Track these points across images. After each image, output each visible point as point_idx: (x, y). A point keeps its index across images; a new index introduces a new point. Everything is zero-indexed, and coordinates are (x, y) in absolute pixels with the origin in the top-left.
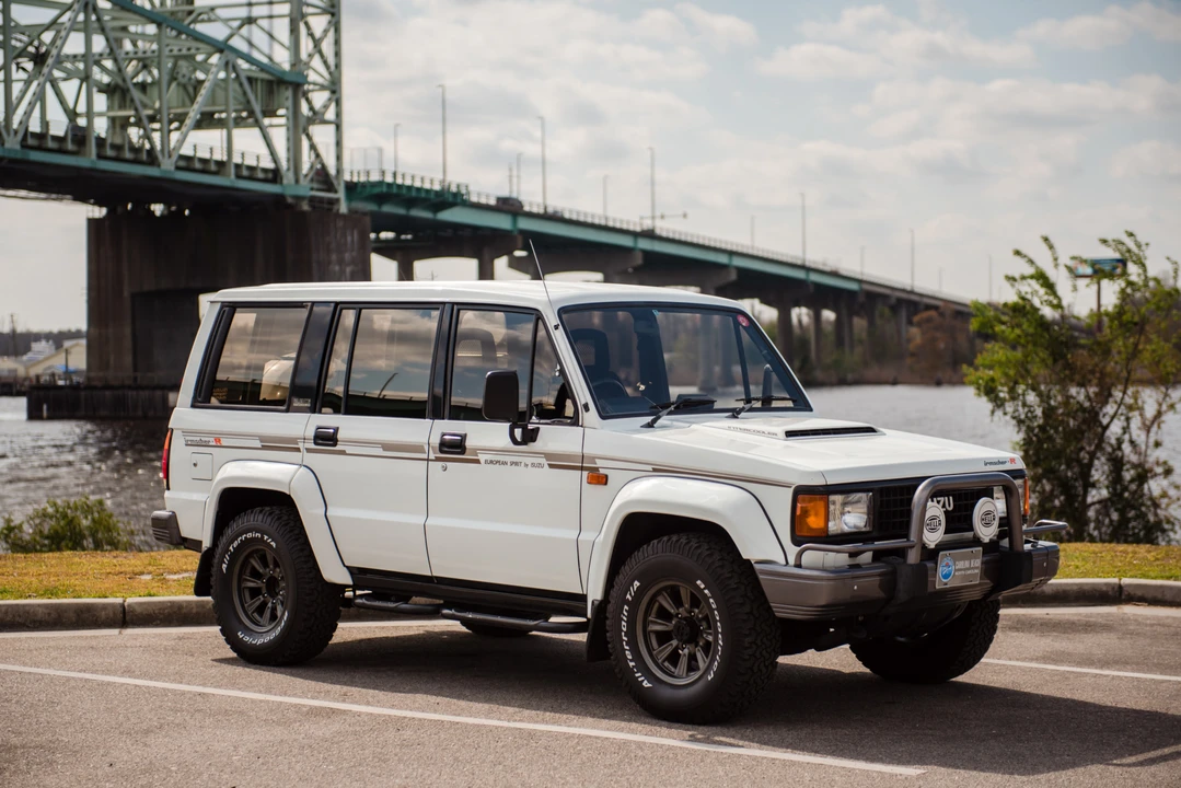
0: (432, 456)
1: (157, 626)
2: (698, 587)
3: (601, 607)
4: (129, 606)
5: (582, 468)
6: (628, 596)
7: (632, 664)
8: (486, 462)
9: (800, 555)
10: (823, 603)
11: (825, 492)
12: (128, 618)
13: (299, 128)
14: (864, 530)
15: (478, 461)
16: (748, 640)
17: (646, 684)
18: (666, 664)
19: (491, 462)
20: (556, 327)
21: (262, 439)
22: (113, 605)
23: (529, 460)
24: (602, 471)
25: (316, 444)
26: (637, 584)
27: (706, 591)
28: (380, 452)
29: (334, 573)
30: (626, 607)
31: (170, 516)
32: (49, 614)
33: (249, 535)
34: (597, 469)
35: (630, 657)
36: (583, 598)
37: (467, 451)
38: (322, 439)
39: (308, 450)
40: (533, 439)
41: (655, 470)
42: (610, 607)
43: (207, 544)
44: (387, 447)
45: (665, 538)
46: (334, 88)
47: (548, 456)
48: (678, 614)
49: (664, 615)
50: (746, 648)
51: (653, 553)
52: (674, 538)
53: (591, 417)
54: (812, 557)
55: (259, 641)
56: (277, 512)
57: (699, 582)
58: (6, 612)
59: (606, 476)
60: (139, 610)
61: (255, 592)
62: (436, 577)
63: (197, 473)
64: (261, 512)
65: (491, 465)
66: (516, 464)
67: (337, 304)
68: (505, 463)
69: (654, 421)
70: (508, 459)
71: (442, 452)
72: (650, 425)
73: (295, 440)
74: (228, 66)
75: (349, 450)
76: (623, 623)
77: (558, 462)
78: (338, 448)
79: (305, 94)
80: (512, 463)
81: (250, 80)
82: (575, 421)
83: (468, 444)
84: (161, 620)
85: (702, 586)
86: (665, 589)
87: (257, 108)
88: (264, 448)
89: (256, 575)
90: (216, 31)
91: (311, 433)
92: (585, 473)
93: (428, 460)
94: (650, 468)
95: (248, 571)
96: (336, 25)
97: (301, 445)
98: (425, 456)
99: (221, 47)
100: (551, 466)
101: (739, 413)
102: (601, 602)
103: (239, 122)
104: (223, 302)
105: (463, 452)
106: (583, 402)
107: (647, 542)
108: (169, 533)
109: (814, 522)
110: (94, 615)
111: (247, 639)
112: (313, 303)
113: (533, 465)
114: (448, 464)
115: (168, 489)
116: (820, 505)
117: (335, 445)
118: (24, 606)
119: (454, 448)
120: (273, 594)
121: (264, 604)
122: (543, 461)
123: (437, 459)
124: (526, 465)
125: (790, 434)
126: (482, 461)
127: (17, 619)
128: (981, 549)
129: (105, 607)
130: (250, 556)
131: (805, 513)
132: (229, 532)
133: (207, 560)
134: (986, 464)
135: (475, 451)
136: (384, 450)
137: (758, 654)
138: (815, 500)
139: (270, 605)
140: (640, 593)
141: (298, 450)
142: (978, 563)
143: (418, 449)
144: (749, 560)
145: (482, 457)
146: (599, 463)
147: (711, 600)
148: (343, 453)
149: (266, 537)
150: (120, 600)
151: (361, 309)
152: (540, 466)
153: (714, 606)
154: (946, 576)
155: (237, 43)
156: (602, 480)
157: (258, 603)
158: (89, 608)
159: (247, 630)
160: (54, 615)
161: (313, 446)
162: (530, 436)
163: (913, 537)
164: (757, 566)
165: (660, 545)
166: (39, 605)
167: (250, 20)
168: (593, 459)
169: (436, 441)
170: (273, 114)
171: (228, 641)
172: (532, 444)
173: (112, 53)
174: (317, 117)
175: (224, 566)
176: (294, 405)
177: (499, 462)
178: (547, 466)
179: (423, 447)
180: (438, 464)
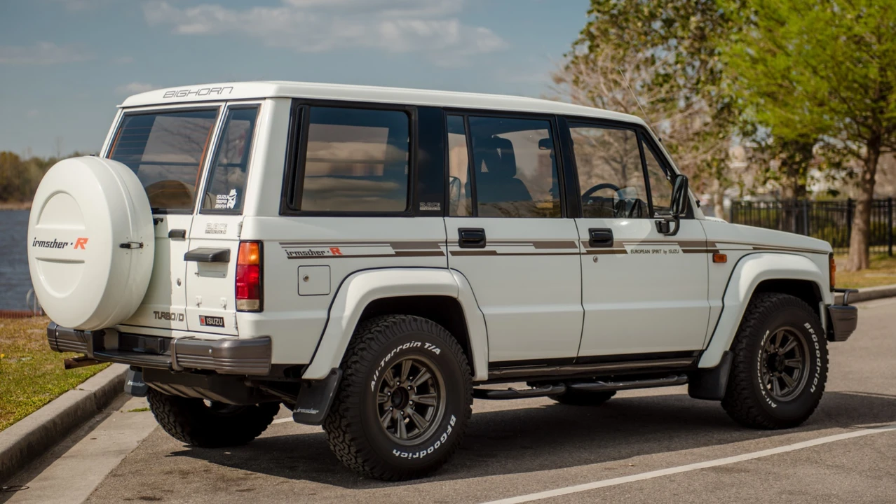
0: (583, 250)
2: (805, 328)
5: (707, 251)
7: (764, 392)
8: (632, 251)
15: (625, 252)
17: (773, 405)
19: (636, 251)
21: (394, 245)
23: (667, 248)
24: (721, 252)
25: (461, 246)
27: (811, 330)
28: (532, 249)
30: (760, 351)
33: (406, 346)
34: (717, 251)
35: (762, 388)
37: (614, 245)
38: (468, 241)
39: (454, 253)
41: (754, 249)
44: (538, 244)
47: (681, 243)
57: (806, 325)
59: (725, 256)
65: (637, 255)
66: (657, 251)
68: (648, 252)
70: (650, 248)
71: (591, 245)
73: (435, 244)
75: (499, 249)
77: (690, 247)
78: (487, 249)
80: (654, 251)
82: (688, 215)
83: (615, 237)
85: (809, 327)
88: (398, 254)
91: (455, 235)
92: (711, 255)
93: (580, 254)
94: (751, 247)
97: (443, 249)
98: (576, 251)
100: (685, 251)
105: (611, 245)
106: (695, 200)
113: (671, 251)
114: (598, 256)
117: (484, 246)
119: (601, 240)
122: (678, 247)
123: (589, 253)
124: (665, 252)
126: (628, 251)
135: (621, 243)
136: (536, 248)
141: (441, 254)
143: (571, 244)
145: (628, 248)
146: (719, 246)
147: (813, 336)
148: (494, 253)
149: (427, 345)
151: (468, 117)
152: (676, 251)
153: (816, 339)
156: (722, 259)
161: (458, 249)
168: (713, 244)
169: (585, 237)
176: (421, 209)
177: (643, 251)
178: (681, 252)
179: (573, 242)
180: (591, 257)
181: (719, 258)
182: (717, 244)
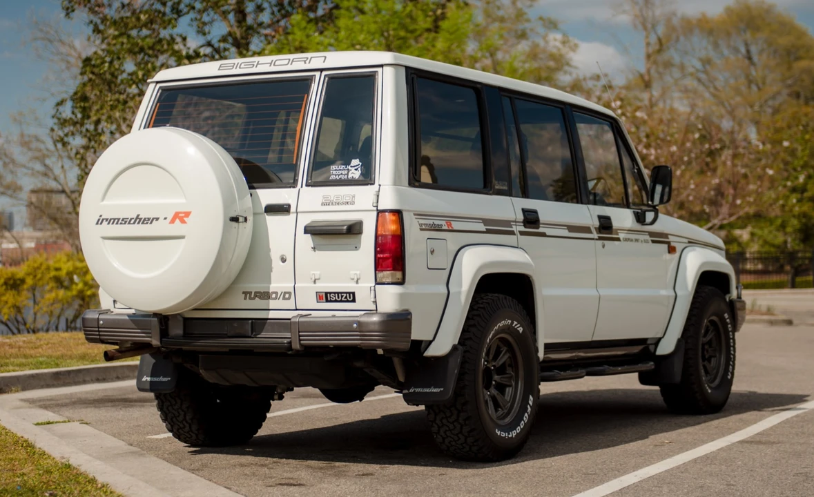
0: (596, 236)
5: (664, 242)
8: (623, 239)
15: (618, 239)
19: (626, 239)
21: (485, 221)
23: (642, 237)
24: (672, 244)
25: (525, 226)
28: (565, 233)
34: (670, 242)
37: (613, 232)
38: (529, 222)
41: (689, 242)
44: (571, 228)
47: (651, 234)
59: (674, 247)
65: (626, 242)
66: (637, 240)
68: (632, 240)
70: (633, 237)
71: (600, 232)
73: (509, 223)
75: (549, 231)
77: (654, 238)
78: (540, 230)
83: (614, 225)
88: (487, 231)
91: (521, 216)
92: (666, 246)
93: (593, 239)
94: (686, 241)
97: (514, 228)
98: (591, 236)
100: (653, 242)
105: (611, 233)
113: (645, 241)
114: (606, 242)
117: (538, 228)
119: (606, 228)
122: (647, 237)
123: (600, 238)
124: (642, 241)
126: (621, 239)
135: (617, 231)
136: (570, 231)
141: (512, 233)
143: (587, 230)
145: (621, 236)
146: (671, 238)
148: (543, 235)
152: (648, 241)
161: (523, 229)
168: (666, 235)
169: (596, 223)
176: (496, 187)
177: (629, 239)
178: (650, 242)
179: (590, 228)
180: (600, 242)
181: (672, 250)
182: (669, 236)
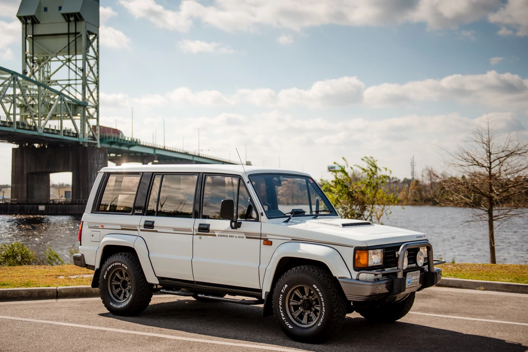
0: (195, 233)
1: (70, 298)
2: (314, 288)
3: (270, 295)
4: (59, 290)
5: (261, 239)
6: (282, 291)
7: (284, 318)
8: (218, 235)
9: (359, 275)
10: (368, 295)
11: (366, 249)
12: (59, 295)
13: (84, 120)
14: (380, 264)
15: (215, 235)
16: (336, 310)
17: (290, 327)
18: (298, 318)
19: (221, 236)
20: (248, 182)
21: (121, 225)
22: (53, 290)
23: (237, 235)
24: (269, 240)
25: (144, 228)
26: (286, 286)
27: (317, 289)
28: (172, 231)
29: (151, 279)
30: (281, 295)
31: (81, 256)
32: (27, 294)
33: (116, 264)
34: (267, 239)
35: (283, 316)
36: (260, 291)
37: (210, 231)
38: (147, 226)
39: (141, 230)
40: (239, 227)
41: (293, 240)
42: (274, 295)
43: (97, 267)
44: (175, 229)
45: (299, 267)
46: (97, 108)
47: (245, 233)
48: (302, 298)
49: (297, 298)
50: (335, 313)
51: (293, 273)
52: (303, 267)
53: (264, 218)
54: (364, 276)
55: (119, 307)
56: (128, 255)
57: (314, 286)
58: (10, 293)
59: (272, 242)
60: (63, 291)
61: (117, 287)
62: (196, 282)
63: (93, 239)
64: (121, 255)
66: (232, 236)
67: (153, 173)
68: (226, 236)
69: (289, 220)
70: (228, 234)
71: (199, 231)
72: (287, 222)
73: (135, 226)
74: (61, 99)
75: (160, 230)
76: (280, 302)
77: (250, 236)
79: (87, 109)
80: (230, 236)
81: (69, 104)
82: (257, 220)
83: (211, 228)
84: (72, 295)
85: (316, 287)
86: (298, 288)
87: (71, 113)
88: (122, 229)
89: (118, 279)
90: (58, 88)
91: (143, 223)
92: (262, 241)
93: (193, 234)
94: (291, 239)
95: (114, 278)
96: (98, 88)
97: (138, 228)
99: (60, 93)
100: (247, 237)
101: (317, 216)
102: (270, 292)
103: (65, 118)
104: (104, 172)
105: (208, 232)
106: (261, 212)
107: (290, 268)
108: (80, 261)
109: (363, 261)
110: (45, 294)
111: (114, 305)
112: (143, 172)
113: (239, 237)
114: (202, 236)
115: (81, 245)
116: (365, 255)
117: (153, 228)
118: (17, 290)
119: (204, 229)
120: (125, 288)
121: (121, 291)
122: (244, 235)
123: (197, 234)
124: (236, 237)
125: (344, 225)
126: (217, 236)
127: (14, 296)
128: (419, 271)
129: (50, 290)
130: (116, 272)
131: (359, 258)
132: (107, 263)
133: (98, 273)
134: (417, 237)
135: (213, 231)
136: (174, 230)
137: (339, 316)
138: (363, 253)
139: (123, 292)
140: (287, 290)
141: (137, 230)
142: (418, 277)
143: (189, 230)
144: (335, 277)
145: (217, 234)
146: (268, 237)
147: (320, 293)
148: (156, 231)
149: (123, 265)
150: (55, 288)
151: (163, 175)
152: (242, 237)
153: (321, 296)
154: (409, 283)
155: (64, 92)
156: (270, 243)
157: (118, 291)
158: (43, 291)
159: (114, 302)
160: (29, 294)
161: (143, 229)
162: (238, 225)
163: (400, 266)
164: (339, 280)
165: (297, 270)
166: (23, 290)
167: (69, 85)
168: (265, 235)
169: (197, 227)
170: (76, 115)
171: (106, 306)
172: (238, 229)
173: (23, 94)
174: (91, 117)
175: (105, 276)
176: (135, 212)
177: (224, 236)
178: (245, 237)
179: (191, 229)
180: (199, 236)
